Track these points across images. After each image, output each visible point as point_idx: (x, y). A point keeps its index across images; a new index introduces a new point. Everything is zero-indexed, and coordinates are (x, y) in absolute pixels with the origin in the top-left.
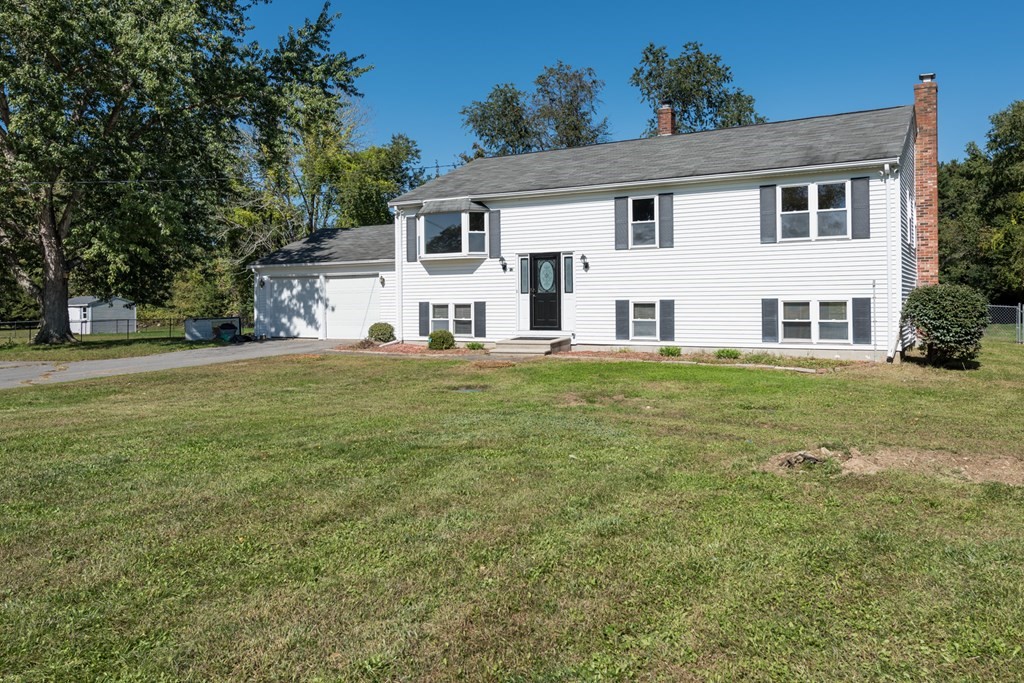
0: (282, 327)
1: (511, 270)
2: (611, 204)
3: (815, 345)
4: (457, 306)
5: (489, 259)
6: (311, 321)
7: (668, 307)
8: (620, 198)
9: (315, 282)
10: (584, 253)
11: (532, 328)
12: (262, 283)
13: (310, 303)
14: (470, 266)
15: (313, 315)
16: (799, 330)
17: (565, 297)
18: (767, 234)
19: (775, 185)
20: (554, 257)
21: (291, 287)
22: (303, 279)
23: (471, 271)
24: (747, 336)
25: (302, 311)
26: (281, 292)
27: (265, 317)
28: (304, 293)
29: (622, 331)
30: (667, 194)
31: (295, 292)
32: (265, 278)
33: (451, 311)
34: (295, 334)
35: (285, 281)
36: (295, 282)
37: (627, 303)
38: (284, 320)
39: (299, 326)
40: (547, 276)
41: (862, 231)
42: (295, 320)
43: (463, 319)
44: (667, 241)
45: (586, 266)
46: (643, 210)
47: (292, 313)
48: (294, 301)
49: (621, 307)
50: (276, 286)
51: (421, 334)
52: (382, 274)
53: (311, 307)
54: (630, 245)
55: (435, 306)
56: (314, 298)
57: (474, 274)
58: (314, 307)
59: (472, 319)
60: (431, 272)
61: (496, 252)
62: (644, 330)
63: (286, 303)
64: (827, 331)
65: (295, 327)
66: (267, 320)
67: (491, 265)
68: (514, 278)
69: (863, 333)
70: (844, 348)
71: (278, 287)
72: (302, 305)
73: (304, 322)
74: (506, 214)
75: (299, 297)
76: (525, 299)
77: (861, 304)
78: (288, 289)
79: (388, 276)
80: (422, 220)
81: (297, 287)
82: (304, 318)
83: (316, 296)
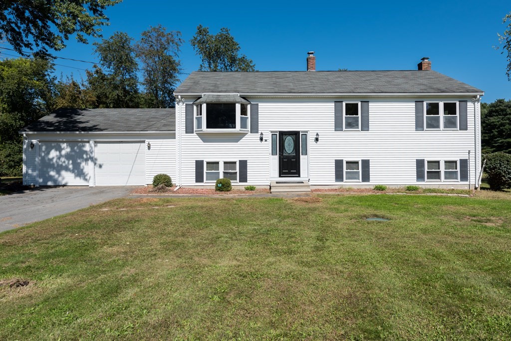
0: (51, 178)
1: (266, 141)
2: (332, 105)
3: (443, 183)
4: (226, 163)
5: (249, 134)
6: (80, 173)
7: (366, 163)
8: (338, 102)
9: (84, 146)
10: (318, 132)
11: (280, 176)
12: (32, 146)
13: (79, 161)
14: (237, 137)
15: (82, 170)
16: (435, 175)
17: (303, 158)
18: (419, 126)
19: (423, 101)
20: (295, 134)
21: (59, 149)
22: (71, 143)
23: (237, 141)
24: (411, 179)
25: (71, 167)
26: (48, 153)
27: (33, 170)
28: (73, 153)
29: (339, 176)
30: (365, 102)
31: (63, 152)
32: (34, 141)
33: (221, 166)
34: (63, 183)
35: (53, 145)
36: (64, 145)
37: (341, 161)
38: (52, 173)
39: (68, 178)
40: (289, 145)
41: (464, 127)
42: (63, 173)
43: (230, 171)
44: (365, 127)
45: (317, 140)
46: (352, 109)
47: (59, 169)
48: (63, 159)
49: (339, 164)
50: (44, 148)
51: (197, 181)
52: (147, 141)
53: (80, 164)
54: (344, 129)
55: (208, 163)
56: (83, 158)
57: (238, 143)
58: (83, 164)
59: (237, 171)
60: (204, 141)
61: (254, 129)
62: (351, 176)
63: (55, 160)
65: (63, 179)
66: (35, 174)
67: (251, 138)
68: (268, 145)
69: (464, 176)
70: (457, 184)
71: (46, 149)
72: (71, 162)
73: (73, 175)
74: (262, 106)
75: (68, 156)
76: (275, 159)
77: (464, 163)
78: (56, 150)
79: (153, 142)
80: (204, 107)
81: (66, 149)
82: (73, 171)
83: (85, 156)
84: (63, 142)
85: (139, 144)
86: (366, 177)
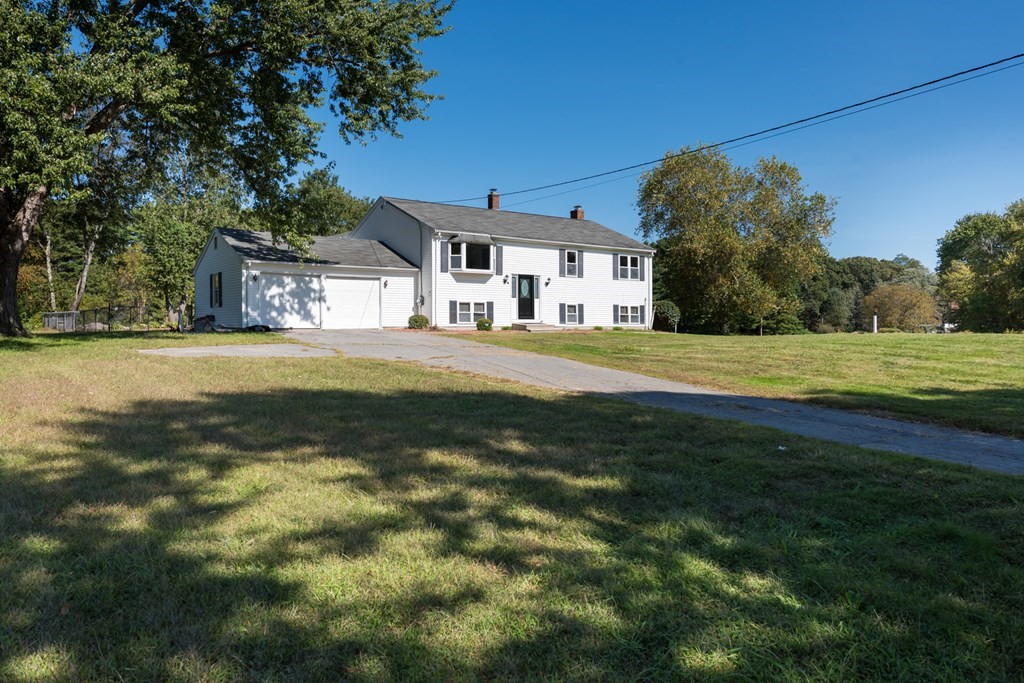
0: (272, 319)
1: (508, 283)
2: (558, 252)
3: (630, 325)
4: (475, 304)
5: (495, 276)
6: (307, 315)
7: (581, 307)
8: (562, 250)
9: (311, 282)
10: (547, 277)
11: (519, 318)
12: (253, 279)
13: (306, 300)
14: (484, 279)
15: (309, 311)
16: (624, 319)
17: (536, 301)
18: (615, 276)
19: (618, 254)
20: (530, 278)
21: (281, 284)
22: (296, 277)
23: (485, 282)
24: (608, 322)
25: (296, 307)
26: (268, 289)
27: (253, 309)
28: (299, 290)
29: (562, 320)
30: (581, 252)
32: (257, 273)
33: (472, 307)
34: (287, 326)
35: (275, 279)
36: (287, 280)
37: (564, 305)
38: (274, 314)
40: (526, 288)
41: (642, 279)
42: (287, 315)
43: (480, 312)
44: (581, 275)
45: (547, 284)
46: (571, 258)
47: (282, 309)
48: (287, 298)
49: (562, 306)
50: (264, 281)
51: (451, 322)
52: (384, 279)
53: (306, 304)
54: (566, 275)
55: (461, 304)
56: (310, 297)
57: (487, 284)
58: (310, 304)
59: (486, 312)
60: (458, 281)
61: (499, 271)
62: (572, 319)
63: (276, 299)
64: (634, 319)
66: (256, 314)
67: (497, 280)
68: (509, 287)
69: (643, 321)
70: (638, 325)
71: (267, 283)
72: (296, 300)
73: (298, 317)
74: (507, 250)
75: (292, 294)
76: (515, 301)
77: (642, 308)
78: (279, 286)
79: (391, 280)
80: (464, 247)
81: (290, 284)
82: (298, 313)
83: (312, 295)
84: (288, 275)
85: (372, 282)
86: (581, 321)
